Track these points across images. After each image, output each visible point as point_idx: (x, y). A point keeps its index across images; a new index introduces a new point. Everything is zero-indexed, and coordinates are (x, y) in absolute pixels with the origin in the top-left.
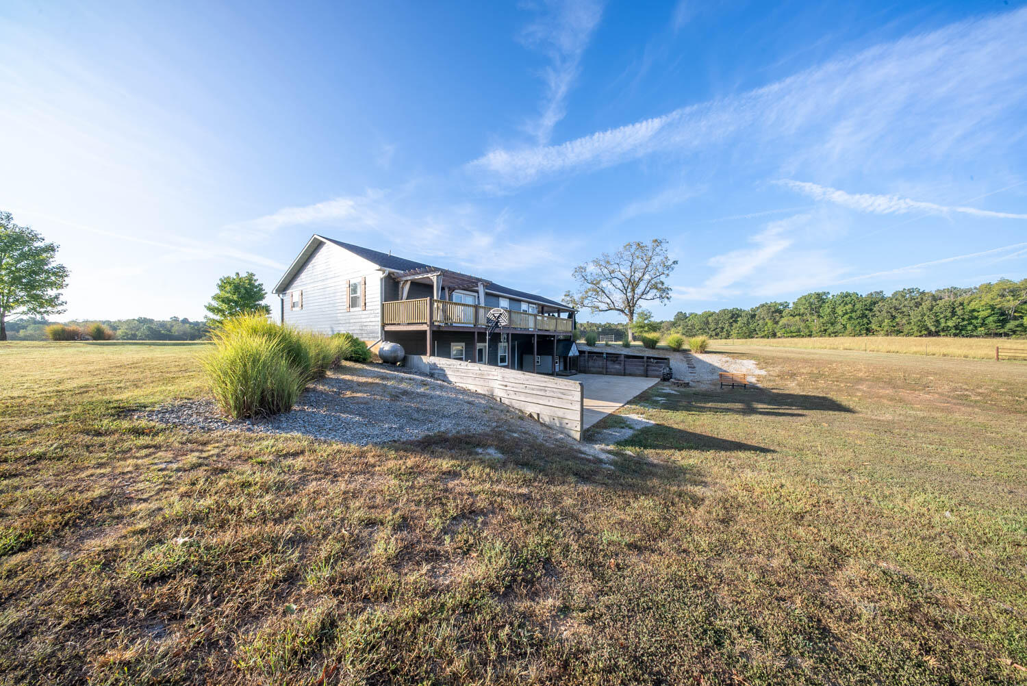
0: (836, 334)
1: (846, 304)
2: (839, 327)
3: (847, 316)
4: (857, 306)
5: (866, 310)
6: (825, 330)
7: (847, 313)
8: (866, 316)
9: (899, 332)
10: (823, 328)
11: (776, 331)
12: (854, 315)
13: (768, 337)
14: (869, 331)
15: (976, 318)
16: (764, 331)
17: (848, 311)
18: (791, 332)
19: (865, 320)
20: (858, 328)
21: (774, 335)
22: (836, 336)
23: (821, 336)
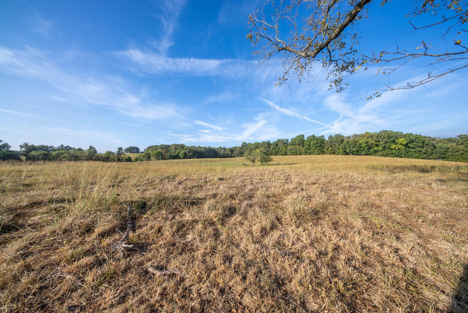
0: (310, 154)
1: (314, 140)
2: (312, 150)
3: (315, 145)
4: (319, 141)
5: (322, 143)
6: (306, 152)
7: (314, 144)
8: (322, 146)
9: (334, 153)
10: (305, 151)
11: (287, 152)
12: (317, 145)
13: (284, 155)
14: (323, 153)
15: (361, 147)
16: (282, 152)
17: (315, 143)
18: (293, 153)
19: (321, 148)
20: (319, 151)
21: (286, 154)
22: (311, 155)
23: (305, 155)
